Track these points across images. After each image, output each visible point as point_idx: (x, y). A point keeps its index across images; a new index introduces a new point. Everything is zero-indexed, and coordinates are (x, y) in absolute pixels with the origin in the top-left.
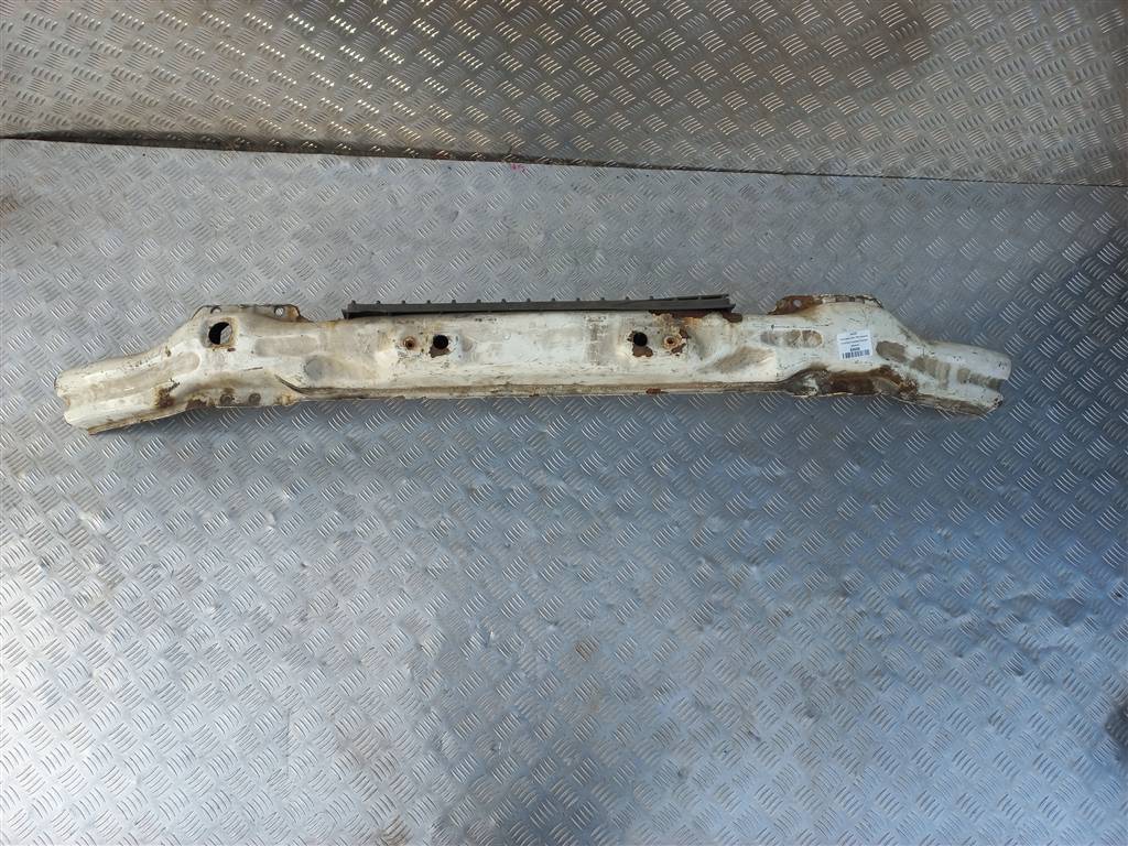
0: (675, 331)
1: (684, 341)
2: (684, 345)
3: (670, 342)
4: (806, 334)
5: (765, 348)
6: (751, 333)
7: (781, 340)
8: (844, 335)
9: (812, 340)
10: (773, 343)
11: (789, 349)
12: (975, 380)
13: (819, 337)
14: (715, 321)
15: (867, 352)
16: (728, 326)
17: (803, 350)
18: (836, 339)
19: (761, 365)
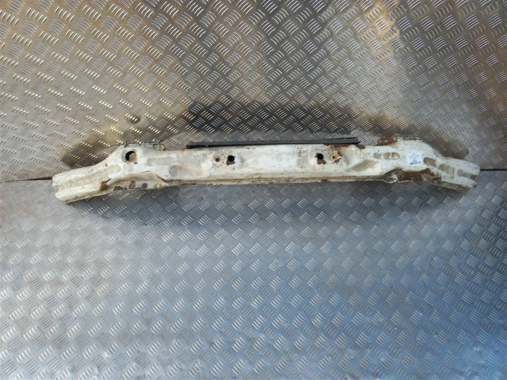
0: (335, 153)
1: (340, 157)
2: (340, 159)
3: (334, 157)
4: (393, 154)
5: (376, 160)
6: (369, 153)
7: (382, 157)
8: (410, 155)
9: (395, 157)
10: (379, 158)
11: (386, 161)
12: (465, 175)
13: (398, 155)
14: (353, 148)
15: (420, 162)
16: (359, 151)
17: (392, 161)
18: (406, 156)
19: (374, 168)
